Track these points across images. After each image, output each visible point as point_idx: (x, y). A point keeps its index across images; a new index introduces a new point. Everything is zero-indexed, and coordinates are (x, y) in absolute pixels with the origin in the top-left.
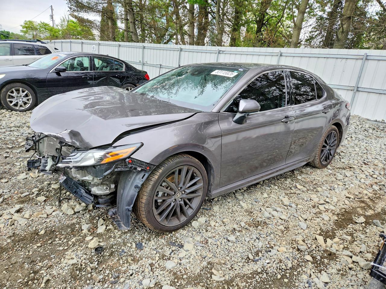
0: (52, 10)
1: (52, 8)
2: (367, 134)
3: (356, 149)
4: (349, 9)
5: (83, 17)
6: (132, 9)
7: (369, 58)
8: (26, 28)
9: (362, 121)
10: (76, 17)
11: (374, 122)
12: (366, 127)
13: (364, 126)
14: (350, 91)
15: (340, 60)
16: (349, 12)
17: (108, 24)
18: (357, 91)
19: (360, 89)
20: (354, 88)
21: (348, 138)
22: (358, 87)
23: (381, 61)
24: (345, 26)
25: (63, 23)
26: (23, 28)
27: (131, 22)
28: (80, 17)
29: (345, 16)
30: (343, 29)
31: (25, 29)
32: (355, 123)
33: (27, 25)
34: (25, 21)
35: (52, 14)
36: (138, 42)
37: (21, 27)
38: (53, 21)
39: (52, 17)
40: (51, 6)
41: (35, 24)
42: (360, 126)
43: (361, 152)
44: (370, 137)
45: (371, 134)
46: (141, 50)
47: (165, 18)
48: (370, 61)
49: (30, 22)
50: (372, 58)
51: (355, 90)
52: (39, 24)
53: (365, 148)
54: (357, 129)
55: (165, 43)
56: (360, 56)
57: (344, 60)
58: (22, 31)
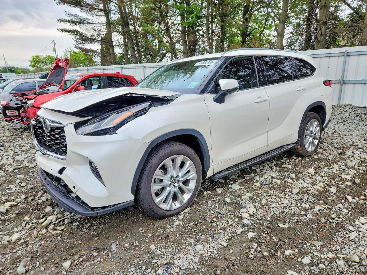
0: (54, 44)
1: (54, 42)
2: (360, 118)
3: (356, 132)
4: (325, 14)
5: (86, 48)
6: (131, 36)
7: (349, 54)
8: (34, 62)
9: (353, 108)
10: (80, 48)
11: (363, 109)
12: (358, 113)
13: (356, 113)
14: (337, 84)
15: (324, 58)
16: (324, 17)
17: (109, 51)
18: (344, 83)
19: (346, 82)
20: (340, 81)
21: (346, 124)
22: (344, 80)
23: (361, 56)
24: (323, 29)
25: (67, 55)
26: (31, 63)
27: (131, 47)
28: (84, 48)
29: (322, 22)
30: (321, 33)
31: (33, 64)
32: (348, 111)
33: (34, 60)
34: (33, 56)
35: (55, 47)
36: (137, 63)
37: (30, 62)
38: (56, 53)
39: (54, 50)
40: (54, 41)
41: (41, 58)
42: (353, 113)
43: (360, 133)
44: (363, 121)
45: (364, 119)
46: (142, 70)
47: (157, 40)
48: (351, 57)
49: (37, 57)
50: (352, 54)
51: (342, 83)
52: (44, 57)
53: (363, 130)
54: (351, 115)
55: (159, 62)
56: (341, 54)
57: (328, 58)
58: (31, 66)
